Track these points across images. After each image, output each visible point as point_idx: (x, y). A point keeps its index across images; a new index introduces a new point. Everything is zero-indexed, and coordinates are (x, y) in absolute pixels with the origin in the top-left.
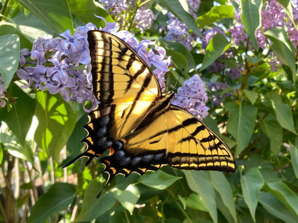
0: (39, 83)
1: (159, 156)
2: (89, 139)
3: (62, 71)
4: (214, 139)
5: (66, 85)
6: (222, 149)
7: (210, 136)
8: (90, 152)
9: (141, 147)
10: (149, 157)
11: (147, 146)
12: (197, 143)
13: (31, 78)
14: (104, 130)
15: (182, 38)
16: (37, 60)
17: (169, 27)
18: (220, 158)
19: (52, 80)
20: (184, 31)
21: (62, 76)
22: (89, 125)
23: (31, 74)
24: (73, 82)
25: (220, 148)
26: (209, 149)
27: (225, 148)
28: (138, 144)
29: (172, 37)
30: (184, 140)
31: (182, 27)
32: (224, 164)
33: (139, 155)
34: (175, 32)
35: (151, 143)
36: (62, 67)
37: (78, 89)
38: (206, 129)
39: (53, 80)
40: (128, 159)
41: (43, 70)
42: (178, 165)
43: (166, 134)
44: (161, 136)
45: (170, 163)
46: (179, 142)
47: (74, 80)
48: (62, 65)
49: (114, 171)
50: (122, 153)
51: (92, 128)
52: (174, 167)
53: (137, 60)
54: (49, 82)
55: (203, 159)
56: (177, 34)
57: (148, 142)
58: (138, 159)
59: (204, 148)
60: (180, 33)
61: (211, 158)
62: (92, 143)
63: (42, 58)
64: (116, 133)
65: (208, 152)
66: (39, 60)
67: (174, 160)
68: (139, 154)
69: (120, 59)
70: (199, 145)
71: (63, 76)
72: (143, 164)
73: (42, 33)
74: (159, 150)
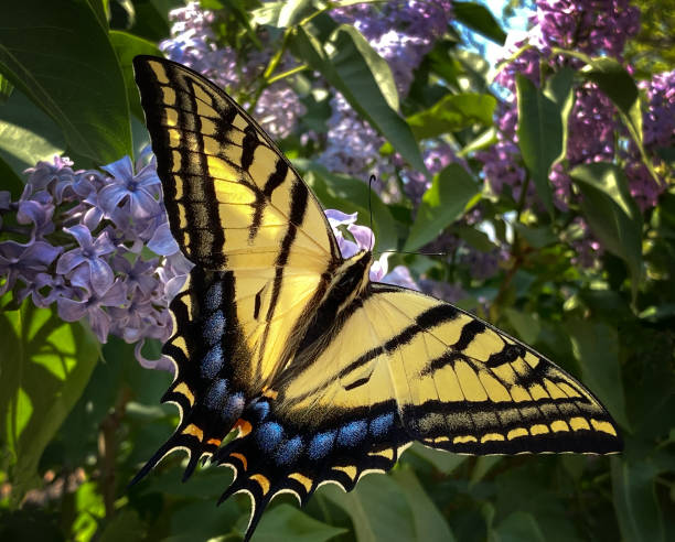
0: (33, 286)
1: (381, 422)
2: (183, 388)
3: (99, 263)
4: (523, 356)
5: (103, 299)
6: (556, 380)
7: (507, 346)
8: (191, 430)
9: (322, 403)
10: (354, 428)
11: (341, 397)
12: (476, 370)
13: (12, 271)
14: (217, 357)
15: (362, 166)
16: (33, 224)
17: (331, 134)
18: (561, 406)
19: (68, 283)
20: (369, 148)
21: (96, 277)
22: (174, 343)
23: (15, 261)
24: (122, 291)
25: (549, 378)
26: (517, 383)
27: (565, 378)
28: (314, 397)
29: (339, 161)
30: (437, 364)
31: (365, 139)
32: (579, 424)
33: (323, 428)
34: (347, 151)
35: (349, 388)
36: (99, 251)
37: (131, 310)
38: (488, 330)
39: (74, 284)
40: (296, 443)
41: (49, 253)
42: (445, 439)
43: (383, 358)
44: (370, 363)
45: (419, 436)
46: (424, 373)
47: (125, 286)
48: (98, 245)
49: (266, 486)
50: (275, 429)
51: (186, 351)
52: (433, 445)
53: (263, 144)
54: (59, 288)
55: (512, 414)
56: (352, 155)
57: (337, 386)
58: (324, 440)
59: (501, 382)
60: (358, 154)
61: (533, 410)
62: (192, 399)
63: (47, 221)
64: (249, 365)
65: (520, 394)
66: (39, 225)
67: (426, 423)
68: (323, 423)
69: (222, 138)
70: (484, 375)
71: (101, 277)
72: (342, 453)
73: (38, 143)
74: (376, 404)
